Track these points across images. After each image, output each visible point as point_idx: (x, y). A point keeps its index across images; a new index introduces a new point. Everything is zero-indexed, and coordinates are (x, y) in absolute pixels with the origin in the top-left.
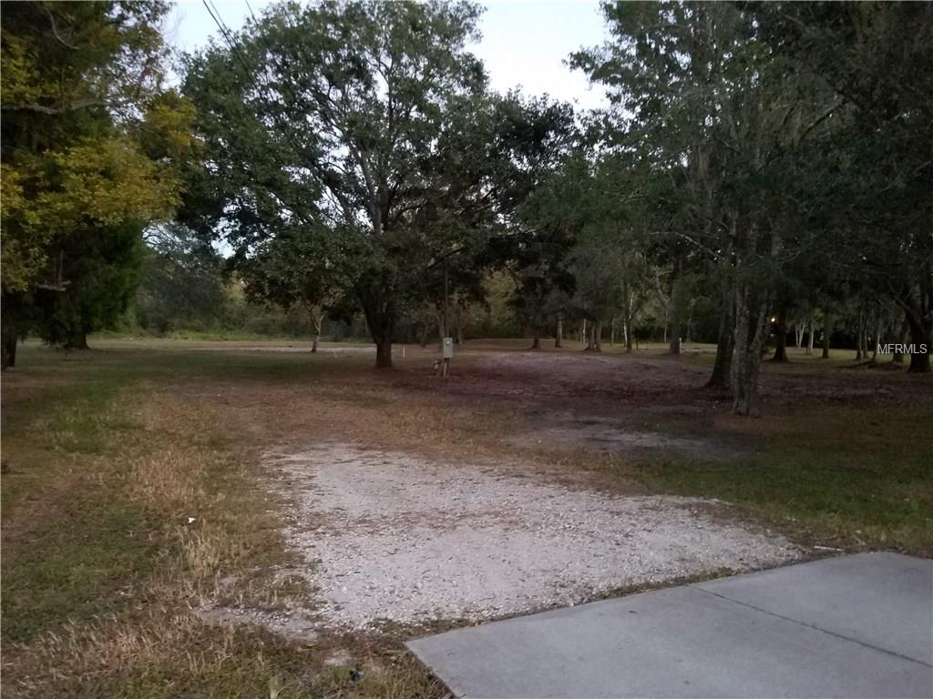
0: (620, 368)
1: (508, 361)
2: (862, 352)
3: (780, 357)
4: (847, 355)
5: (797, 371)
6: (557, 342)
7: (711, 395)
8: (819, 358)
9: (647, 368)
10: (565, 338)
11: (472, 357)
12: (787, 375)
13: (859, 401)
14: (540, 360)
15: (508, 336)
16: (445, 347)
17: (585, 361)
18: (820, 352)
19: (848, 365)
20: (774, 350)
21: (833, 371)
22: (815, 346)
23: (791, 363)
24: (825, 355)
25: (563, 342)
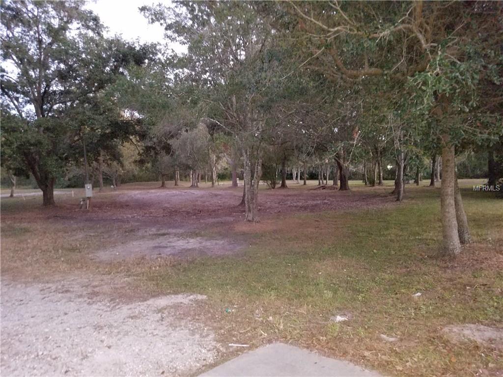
0: (202, 197)
1: (139, 196)
2: (321, 181)
3: (284, 185)
4: (314, 183)
5: (291, 193)
6: (176, 182)
7: (242, 210)
8: (302, 186)
9: (216, 195)
10: (181, 180)
11: (116, 194)
12: (284, 196)
13: (313, 208)
14: (158, 194)
15: (149, 180)
16: (87, 190)
17: (183, 193)
18: (302, 182)
19: (313, 188)
20: (281, 182)
21: (306, 192)
22: (300, 179)
23: (289, 188)
24: (305, 184)
25: (179, 182)
